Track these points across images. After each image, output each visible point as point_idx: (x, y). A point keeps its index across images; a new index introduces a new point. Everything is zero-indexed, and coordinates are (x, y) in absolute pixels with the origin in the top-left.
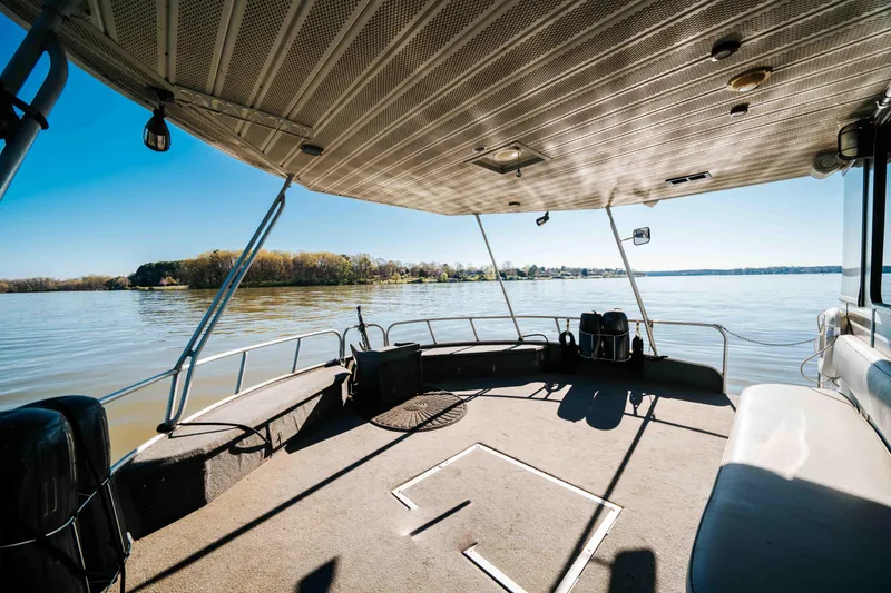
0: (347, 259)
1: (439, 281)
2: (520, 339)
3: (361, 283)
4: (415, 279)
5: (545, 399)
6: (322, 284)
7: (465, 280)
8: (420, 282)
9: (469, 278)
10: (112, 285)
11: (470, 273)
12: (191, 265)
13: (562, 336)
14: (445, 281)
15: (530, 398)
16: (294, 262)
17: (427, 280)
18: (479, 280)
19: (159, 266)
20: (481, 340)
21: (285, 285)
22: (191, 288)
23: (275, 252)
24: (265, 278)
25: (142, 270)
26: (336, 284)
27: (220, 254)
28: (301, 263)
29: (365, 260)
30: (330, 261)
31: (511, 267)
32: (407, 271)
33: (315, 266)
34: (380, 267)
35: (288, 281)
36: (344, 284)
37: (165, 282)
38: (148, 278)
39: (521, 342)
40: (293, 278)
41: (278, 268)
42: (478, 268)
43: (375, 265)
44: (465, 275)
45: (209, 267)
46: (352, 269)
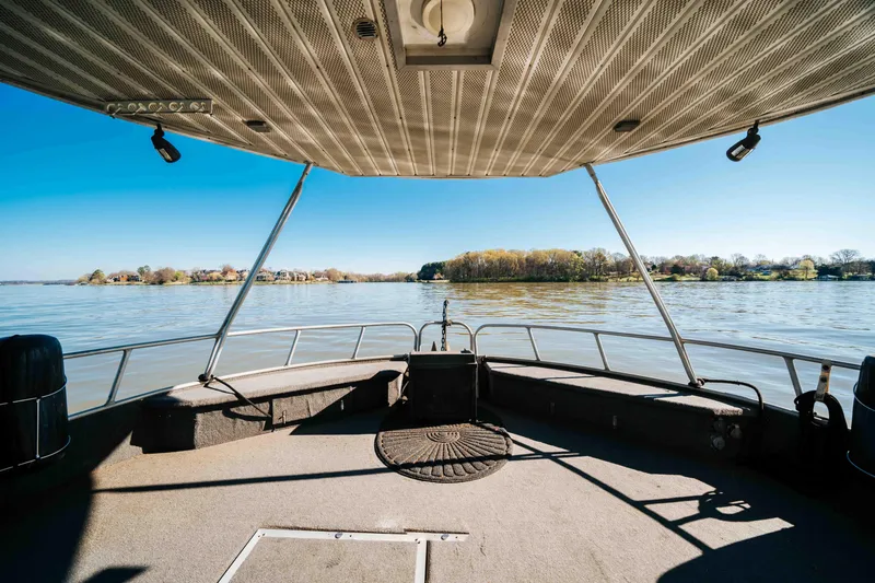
0: (579, 255)
1: (703, 280)
2: (692, 384)
3: (592, 280)
4: (665, 277)
5: (674, 526)
6: (551, 280)
7: (750, 279)
8: (672, 280)
9: (759, 275)
10: (409, 279)
11: (760, 268)
12: (452, 264)
13: (805, 401)
14: (713, 280)
15: (640, 506)
16: (527, 260)
17: (684, 278)
18: (777, 279)
19: (433, 265)
20: (612, 369)
21: (518, 281)
22: (451, 282)
23: (512, 251)
24: (502, 275)
25: (425, 268)
26: (567, 281)
27: (470, 255)
28: (533, 261)
29: (600, 255)
30: (561, 258)
31: (855, 258)
32: (654, 267)
33: (546, 264)
34: (618, 263)
35: (521, 278)
36: (575, 281)
37: (436, 277)
38: (428, 273)
39: (693, 389)
40: (525, 276)
41: (513, 265)
42: (778, 261)
43: (610, 261)
44: (749, 272)
45: (463, 265)
46: (585, 265)
